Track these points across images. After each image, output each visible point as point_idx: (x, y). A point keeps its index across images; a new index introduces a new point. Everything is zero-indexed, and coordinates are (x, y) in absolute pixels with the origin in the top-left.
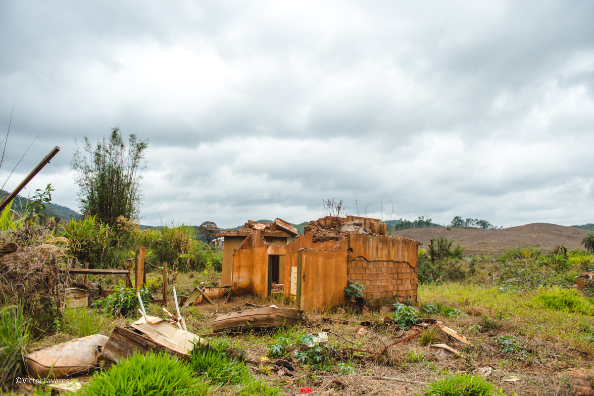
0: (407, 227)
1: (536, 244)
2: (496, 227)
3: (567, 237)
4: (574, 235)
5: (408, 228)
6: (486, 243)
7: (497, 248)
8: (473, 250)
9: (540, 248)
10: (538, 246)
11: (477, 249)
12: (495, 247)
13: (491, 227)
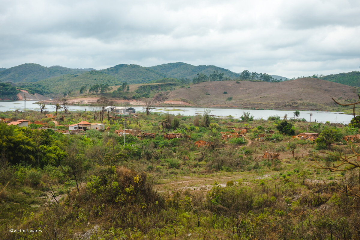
0: (203, 80)
1: (300, 98)
2: (276, 79)
3: (324, 91)
4: (330, 89)
5: (203, 82)
6: (266, 97)
7: (273, 101)
8: (257, 103)
9: (302, 101)
10: (301, 100)
11: (260, 103)
12: (272, 100)
13: (272, 79)
